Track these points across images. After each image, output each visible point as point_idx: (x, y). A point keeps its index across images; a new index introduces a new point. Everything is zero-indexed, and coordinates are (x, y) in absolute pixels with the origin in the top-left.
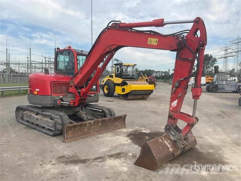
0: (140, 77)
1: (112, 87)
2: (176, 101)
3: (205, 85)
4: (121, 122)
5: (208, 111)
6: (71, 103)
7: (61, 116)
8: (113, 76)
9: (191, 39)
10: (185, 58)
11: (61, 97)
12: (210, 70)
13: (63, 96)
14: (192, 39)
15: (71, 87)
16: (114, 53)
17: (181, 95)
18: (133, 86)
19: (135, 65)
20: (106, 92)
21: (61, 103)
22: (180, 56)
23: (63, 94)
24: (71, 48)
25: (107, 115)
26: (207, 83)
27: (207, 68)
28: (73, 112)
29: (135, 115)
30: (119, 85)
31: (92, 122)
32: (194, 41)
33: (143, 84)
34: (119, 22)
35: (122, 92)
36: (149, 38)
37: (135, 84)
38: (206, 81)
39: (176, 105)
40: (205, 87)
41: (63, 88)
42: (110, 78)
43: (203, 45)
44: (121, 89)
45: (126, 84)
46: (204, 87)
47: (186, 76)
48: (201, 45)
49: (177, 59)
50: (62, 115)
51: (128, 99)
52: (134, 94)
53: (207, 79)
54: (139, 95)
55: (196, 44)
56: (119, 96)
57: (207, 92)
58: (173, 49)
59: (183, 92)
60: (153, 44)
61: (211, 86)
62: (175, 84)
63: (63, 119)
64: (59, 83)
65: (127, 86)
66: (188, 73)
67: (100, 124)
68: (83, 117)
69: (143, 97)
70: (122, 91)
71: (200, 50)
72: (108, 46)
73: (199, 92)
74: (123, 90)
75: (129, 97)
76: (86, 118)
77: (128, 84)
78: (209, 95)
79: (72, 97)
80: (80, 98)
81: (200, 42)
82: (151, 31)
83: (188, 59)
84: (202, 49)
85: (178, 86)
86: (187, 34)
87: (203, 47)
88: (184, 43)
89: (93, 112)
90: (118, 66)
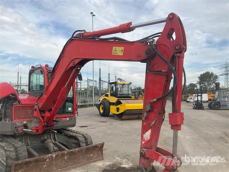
0: (141, 96)
1: (107, 106)
2: (149, 132)
3: (207, 102)
4: (97, 153)
5: (209, 132)
6: (33, 131)
7: (16, 149)
8: (108, 95)
9: (163, 44)
10: (158, 70)
11: (25, 122)
12: (212, 87)
13: (28, 121)
14: (165, 44)
15: (35, 110)
16: (79, 68)
17: (155, 122)
18: (127, 105)
19: (130, 83)
20: (102, 111)
21: (24, 130)
22: (151, 69)
23: (28, 118)
24: (48, 66)
25: (81, 144)
26: (210, 100)
27: (209, 85)
28: (41, 140)
29: (123, 140)
30: (113, 104)
31: (54, 156)
32: (168, 46)
33: (139, 103)
34: (83, 32)
35: (116, 112)
36: (114, 47)
37: (129, 103)
38: (208, 98)
39: (149, 138)
40: (207, 104)
41: (28, 112)
42: (106, 98)
43: (180, 50)
44: (116, 108)
45: (120, 103)
46: (205, 104)
47: (161, 96)
48: (179, 51)
49: (148, 72)
50: (19, 147)
51: (122, 119)
52: (128, 113)
53: (209, 95)
54: (134, 114)
55: (171, 50)
56: (114, 116)
57: (209, 109)
58: (142, 58)
59: (156, 119)
60: (118, 54)
61: (213, 104)
62: (147, 107)
63: (19, 152)
64: (24, 106)
65: (121, 106)
66: (162, 91)
67: (66, 158)
68: (50, 147)
69: (139, 117)
70: (116, 110)
71: (177, 58)
72: (72, 61)
73: (179, 119)
74: (118, 109)
75: (124, 117)
76: (52, 148)
77: (122, 104)
78: (211, 113)
79: (37, 123)
80: (44, 124)
81: (176, 47)
82: (115, 38)
83: (161, 71)
84: (179, 57)
85: (149, 111)
86: (159, 37)
87: (181, 53)
88: (153, 49)
89: (67, 139)
90: (113, 85)
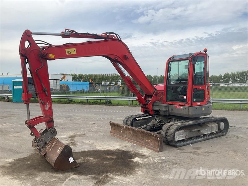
4: (154, 142)
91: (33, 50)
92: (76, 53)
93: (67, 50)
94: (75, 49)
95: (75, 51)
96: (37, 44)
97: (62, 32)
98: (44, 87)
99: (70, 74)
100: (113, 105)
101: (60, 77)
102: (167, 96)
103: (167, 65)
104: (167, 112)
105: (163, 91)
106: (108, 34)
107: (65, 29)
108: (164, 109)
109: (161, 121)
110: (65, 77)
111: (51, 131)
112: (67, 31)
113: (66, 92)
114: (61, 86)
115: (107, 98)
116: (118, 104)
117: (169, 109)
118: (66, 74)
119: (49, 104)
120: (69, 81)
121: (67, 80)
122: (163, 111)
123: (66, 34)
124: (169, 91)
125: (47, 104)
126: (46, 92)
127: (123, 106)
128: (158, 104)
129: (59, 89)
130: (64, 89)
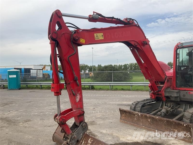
31: (140, 114)
67: (149, 120)
91: (64, 34)
92: (103, 38)
93: (95, 35)
94: (102, 34)
95: (102, 35)
96: (68, 28)
97: (90, 15)
98: (75, 75)
99: (48, 65)
100: (96, 90)
101: (41, 68)
102: (176, 82)
103: (174, 51)
104: (179, 98)
105: (172, 77)
106: (128, 20)
107: (94, 12)
108: (176, 95)
109: (173, 107)
110: (45, 67)
111: (82, 126)
112: (95, 14)
113: (48, 79)
114: (43, 74)
115: (90, 84)
116: (100, 89)
117: (180, 95)
118: (46, 65)
119: (79, 95)
120: (48, 70)
121: (47, 70)
122: (175, 97)
123: (95, 17)
124: (178, 77)
125: (78, 95)
126: (78, 82)
127: (105, 90)
128: (169, 90)
129: (42, 77)
130: (46, 77)
